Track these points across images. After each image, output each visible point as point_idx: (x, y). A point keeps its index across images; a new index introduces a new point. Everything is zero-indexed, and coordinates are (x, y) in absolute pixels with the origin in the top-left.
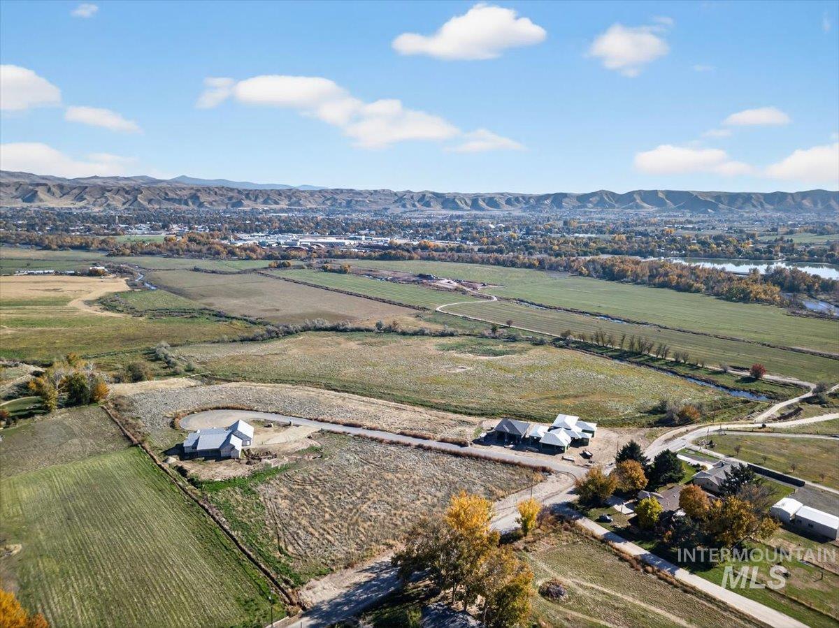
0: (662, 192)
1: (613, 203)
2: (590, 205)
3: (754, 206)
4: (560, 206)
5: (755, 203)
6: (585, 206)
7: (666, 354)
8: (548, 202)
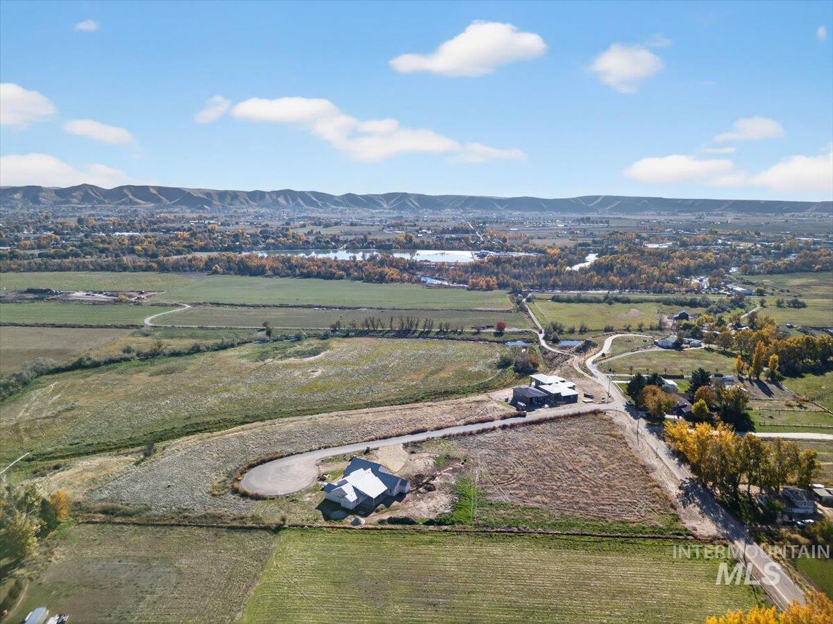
0: (154, 187)
1: (102, 198)
2: (75, 200)
3: (242, 203)
4: (36, 201)
5: (242, 200)
6: (68, 202)
7: (431, 326)
8: (18, 196)
